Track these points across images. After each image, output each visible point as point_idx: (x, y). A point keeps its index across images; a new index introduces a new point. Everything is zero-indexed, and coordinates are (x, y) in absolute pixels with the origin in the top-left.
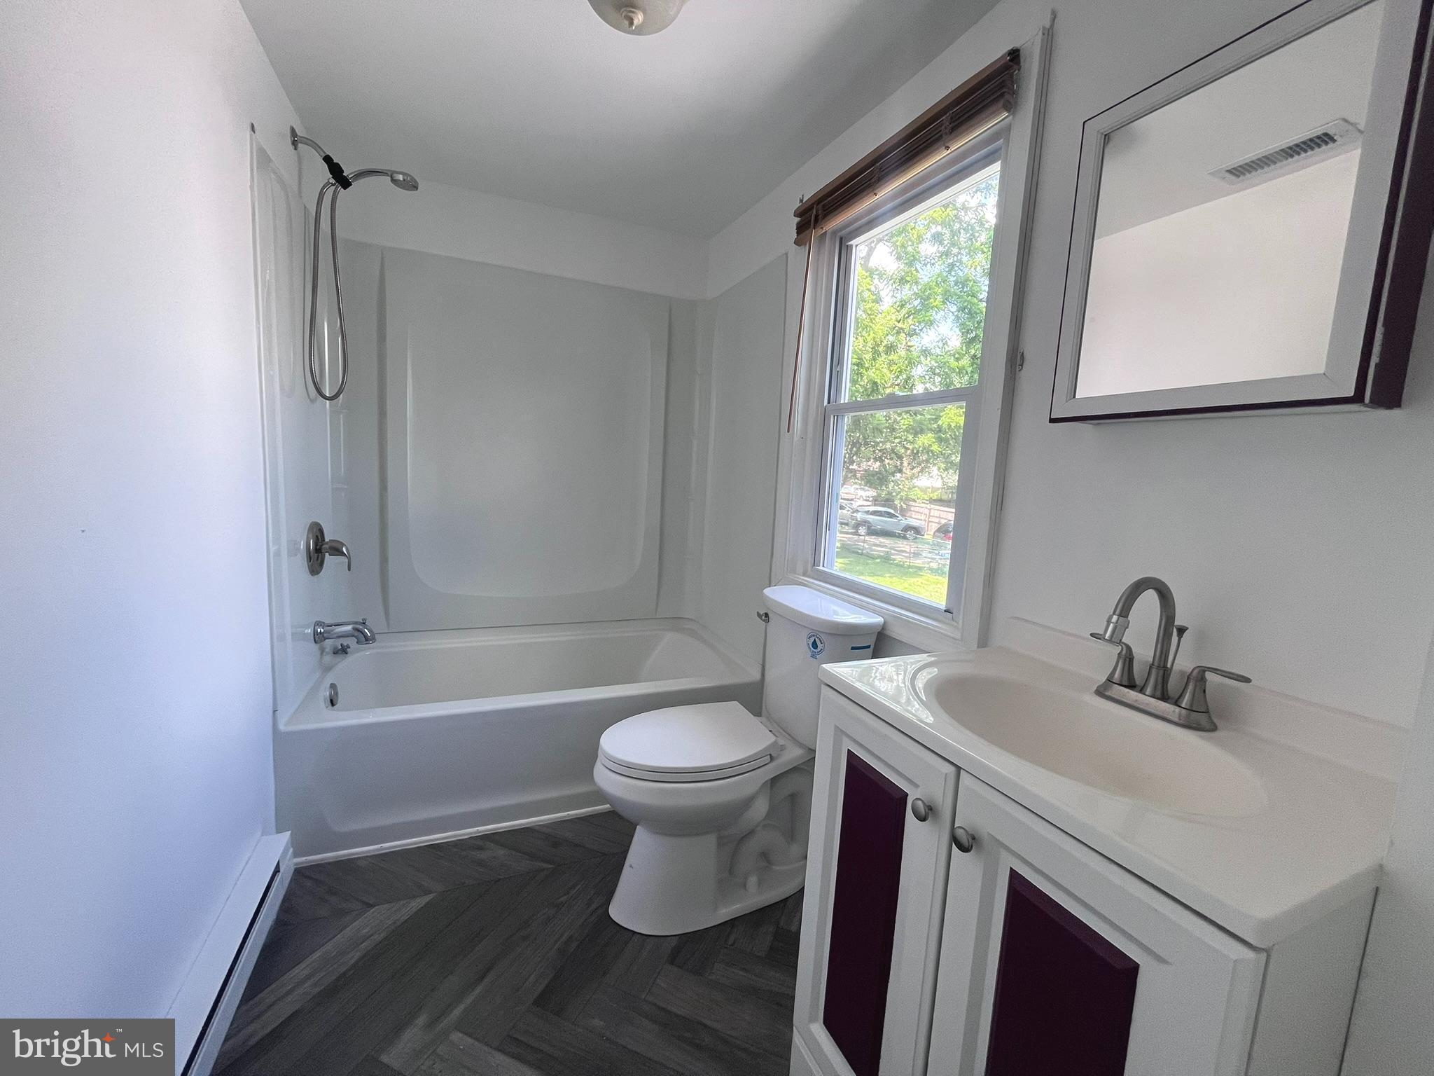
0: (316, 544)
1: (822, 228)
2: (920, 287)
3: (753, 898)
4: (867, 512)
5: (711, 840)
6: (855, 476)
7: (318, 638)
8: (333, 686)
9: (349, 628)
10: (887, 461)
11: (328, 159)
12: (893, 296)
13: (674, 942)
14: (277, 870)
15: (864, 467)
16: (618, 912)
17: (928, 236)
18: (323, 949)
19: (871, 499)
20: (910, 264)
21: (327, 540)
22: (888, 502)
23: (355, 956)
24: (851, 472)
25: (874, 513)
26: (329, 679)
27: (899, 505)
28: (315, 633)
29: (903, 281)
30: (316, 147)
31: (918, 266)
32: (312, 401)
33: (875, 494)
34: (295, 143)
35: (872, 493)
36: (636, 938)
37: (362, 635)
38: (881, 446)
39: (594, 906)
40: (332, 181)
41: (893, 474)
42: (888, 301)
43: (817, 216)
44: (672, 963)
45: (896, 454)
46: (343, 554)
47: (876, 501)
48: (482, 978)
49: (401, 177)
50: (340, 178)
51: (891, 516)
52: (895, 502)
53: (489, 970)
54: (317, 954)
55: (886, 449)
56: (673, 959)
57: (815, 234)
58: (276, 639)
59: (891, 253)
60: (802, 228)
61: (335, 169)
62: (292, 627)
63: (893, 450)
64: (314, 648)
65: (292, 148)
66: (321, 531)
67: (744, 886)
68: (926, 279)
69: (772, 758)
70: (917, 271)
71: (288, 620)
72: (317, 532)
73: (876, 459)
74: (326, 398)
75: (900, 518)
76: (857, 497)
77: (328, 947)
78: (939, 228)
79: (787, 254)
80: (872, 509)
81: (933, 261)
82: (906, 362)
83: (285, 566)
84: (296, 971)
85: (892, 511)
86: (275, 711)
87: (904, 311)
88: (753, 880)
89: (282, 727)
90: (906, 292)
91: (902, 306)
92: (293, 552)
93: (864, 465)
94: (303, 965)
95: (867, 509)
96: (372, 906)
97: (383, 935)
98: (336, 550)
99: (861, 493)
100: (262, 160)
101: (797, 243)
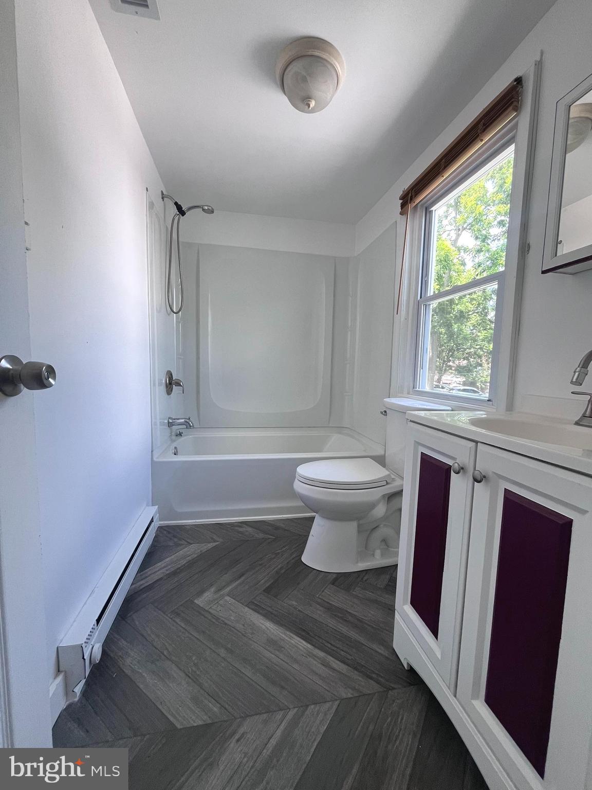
0: (169, 381)
1: (414, 202)
2: (490, 254)
3: (378, 561)
4: (459, 390)
5: (354, 525)
6: (451, 369)
7: (170, 425)
8: (175, 448)
9: (183, 420)
10: (472, 360)
11: (176, 204)
12: (473, 260)
13: (334, 576)
14: (152, 521)
15: (457, 363)
16: (305, 559)
17: (496, 223)
18: (171, 558)
19: (461, 383)
20: (483, 241)
21: (174, 379)
22: (473, 384)
23: (183, 562)
24: (449, 367)
25: (464, 390)
26: (175, 445)
27: (480, 386)
28: (169, 422)
29: (479, 251)
30: (171, 198)
31: (489, 241)
32: (169, 315)
33: (464, 380)
34: (163, 198)
35: (462, 379)
36: (315, 571)
37: (188, 425)
38: (468, 351)
39: (294, 556)
40: (178, 213)
41: (476, 367)
42: (470, 265)
43: (411, 197)
44: (333, 584)
45: (477, 355)
46: (181, 386)
47: (464, 384)
48: (240, 577)
49: (206, 208)
50: (182, 212)
51: (474, 392)
52: (477, 384)
53: (243, 575)
54: (169, 559)
55: (470, 352)
56: (334, 582)
57: (411, 206)
58: (153, 424)
59: (472, 236)
60: (403, 206)
61: (179, 208)
62: (160, 419)
63: (475, 353)
64: (168, 430)
65: (162, 200)
66: (171, 374)
67: (373, 555)
68: (494, 249)
69: (387, 483)
70: (488, 244)
71: (158, 417)
72: (170, 375)
73: (464, 359)
74: (174, 312)
75: (481, 393)
76: (452, 382)
77: (173, 557)
78: (503, 218)
79: (396, 222)
80: (462, 388)
81: (498, 238)
82: (482, 298)
83: (157, 389)
84: (159, 564)
85: (475, 389)
86: (152, 451)
87: (480, 269)
88: (378, 552)
89: (155, 459)
90: (481, 257)
91: (479, 266)
92: (160, 384)
93: (457, 362)
94: (162, 562)
95: (459, 388)
96: (192, 544)
97: (196, 556)
98: (178, 384)
99: (455, 379)
100: (151, 205)
101: (401, 214)
